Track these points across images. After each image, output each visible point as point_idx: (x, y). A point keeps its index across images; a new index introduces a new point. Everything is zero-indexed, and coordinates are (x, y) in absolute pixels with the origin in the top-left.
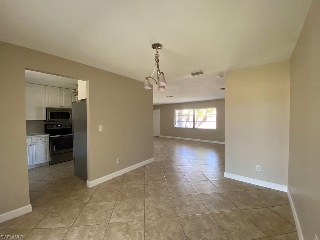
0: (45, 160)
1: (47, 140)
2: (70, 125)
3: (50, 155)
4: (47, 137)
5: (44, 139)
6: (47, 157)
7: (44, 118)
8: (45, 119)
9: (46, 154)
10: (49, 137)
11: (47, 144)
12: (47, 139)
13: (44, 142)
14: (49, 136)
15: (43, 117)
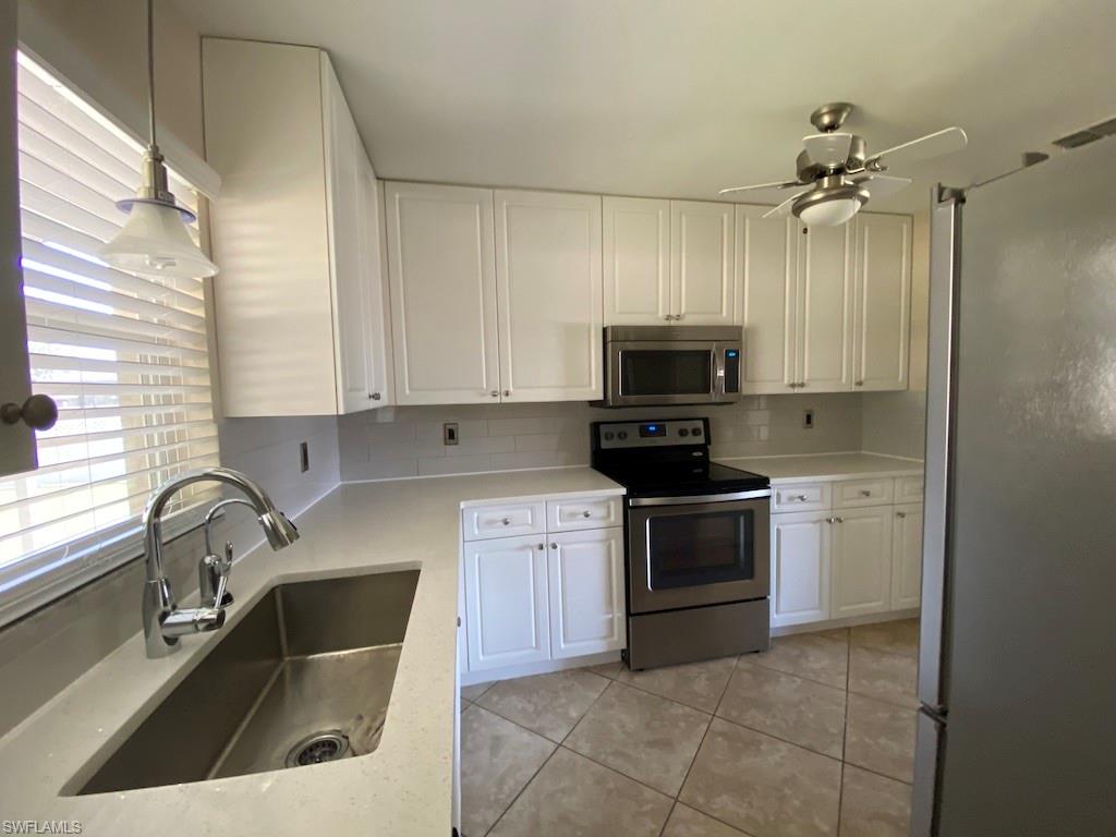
0: (605, 638)
1: (612, 518)
2: (700, 424)
3: (628, 614)
4: (612, 504)
5: (598, 512)
6: (612, 620)
7: (595, 391)
8: (601, 397)
9: (610, 602)
10: (626, 507)
11: (613, 542)
12: (616, 516)
13: (600, 534)
14: (625, 499)
15: (590, 385)
